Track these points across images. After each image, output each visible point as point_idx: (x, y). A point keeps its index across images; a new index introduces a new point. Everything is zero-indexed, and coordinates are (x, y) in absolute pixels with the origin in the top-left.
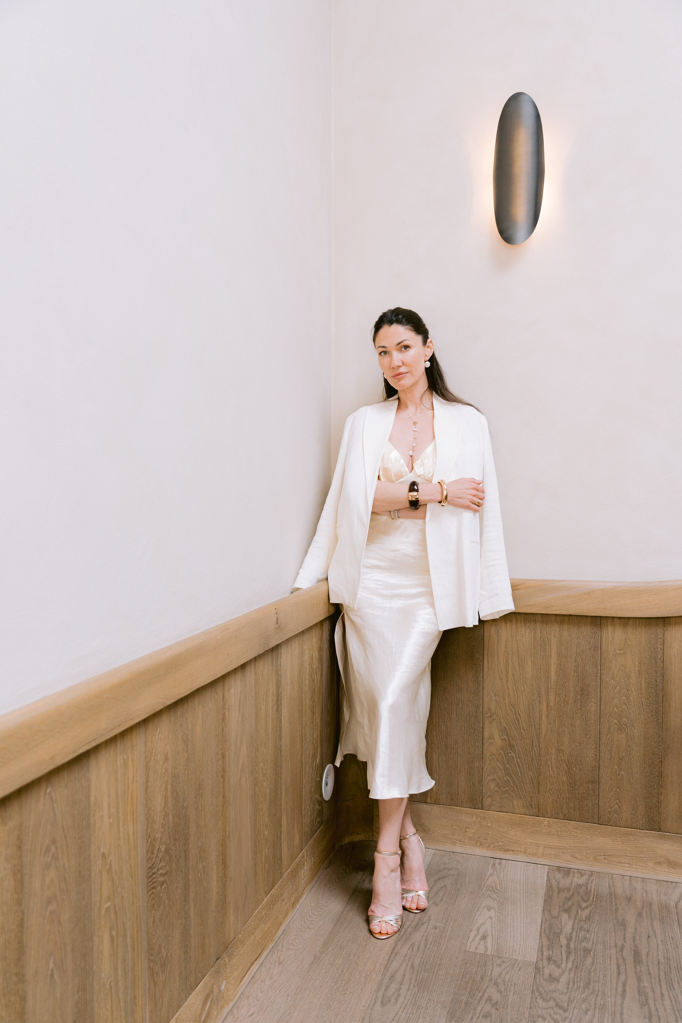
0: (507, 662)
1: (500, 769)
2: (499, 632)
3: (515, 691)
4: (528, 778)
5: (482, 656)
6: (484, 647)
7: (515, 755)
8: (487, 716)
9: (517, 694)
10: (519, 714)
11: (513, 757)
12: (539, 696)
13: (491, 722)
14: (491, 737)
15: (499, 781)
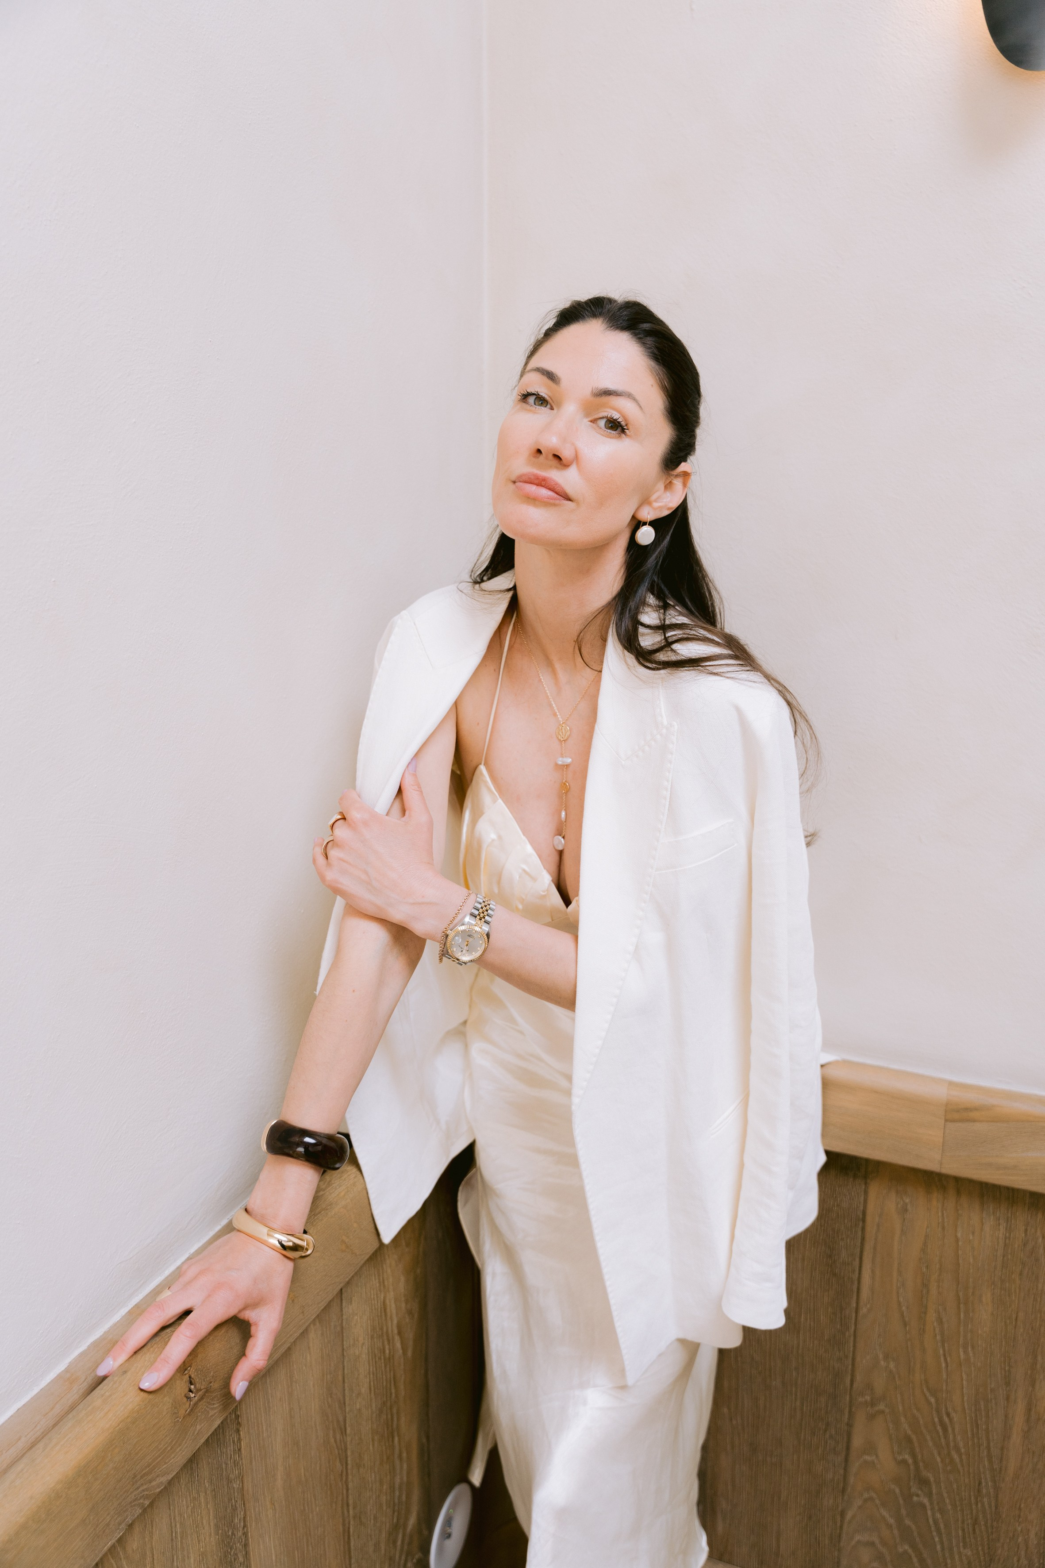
0: (925, 1285)
1: (890, 1526)
2: (906, 1210)
3: (942, 1359)
4: (961, 1561)
5: (857, 1260)
6: (863, 1239)
7: (931, 1504)
8: (861, 1399)
9: (947, 1366)
10: (948, 1415)
11: (923, 1506)
12: (1008, 1384)
13: (872, 1417)
14: (870, 1448)
15: (884, 1550)
